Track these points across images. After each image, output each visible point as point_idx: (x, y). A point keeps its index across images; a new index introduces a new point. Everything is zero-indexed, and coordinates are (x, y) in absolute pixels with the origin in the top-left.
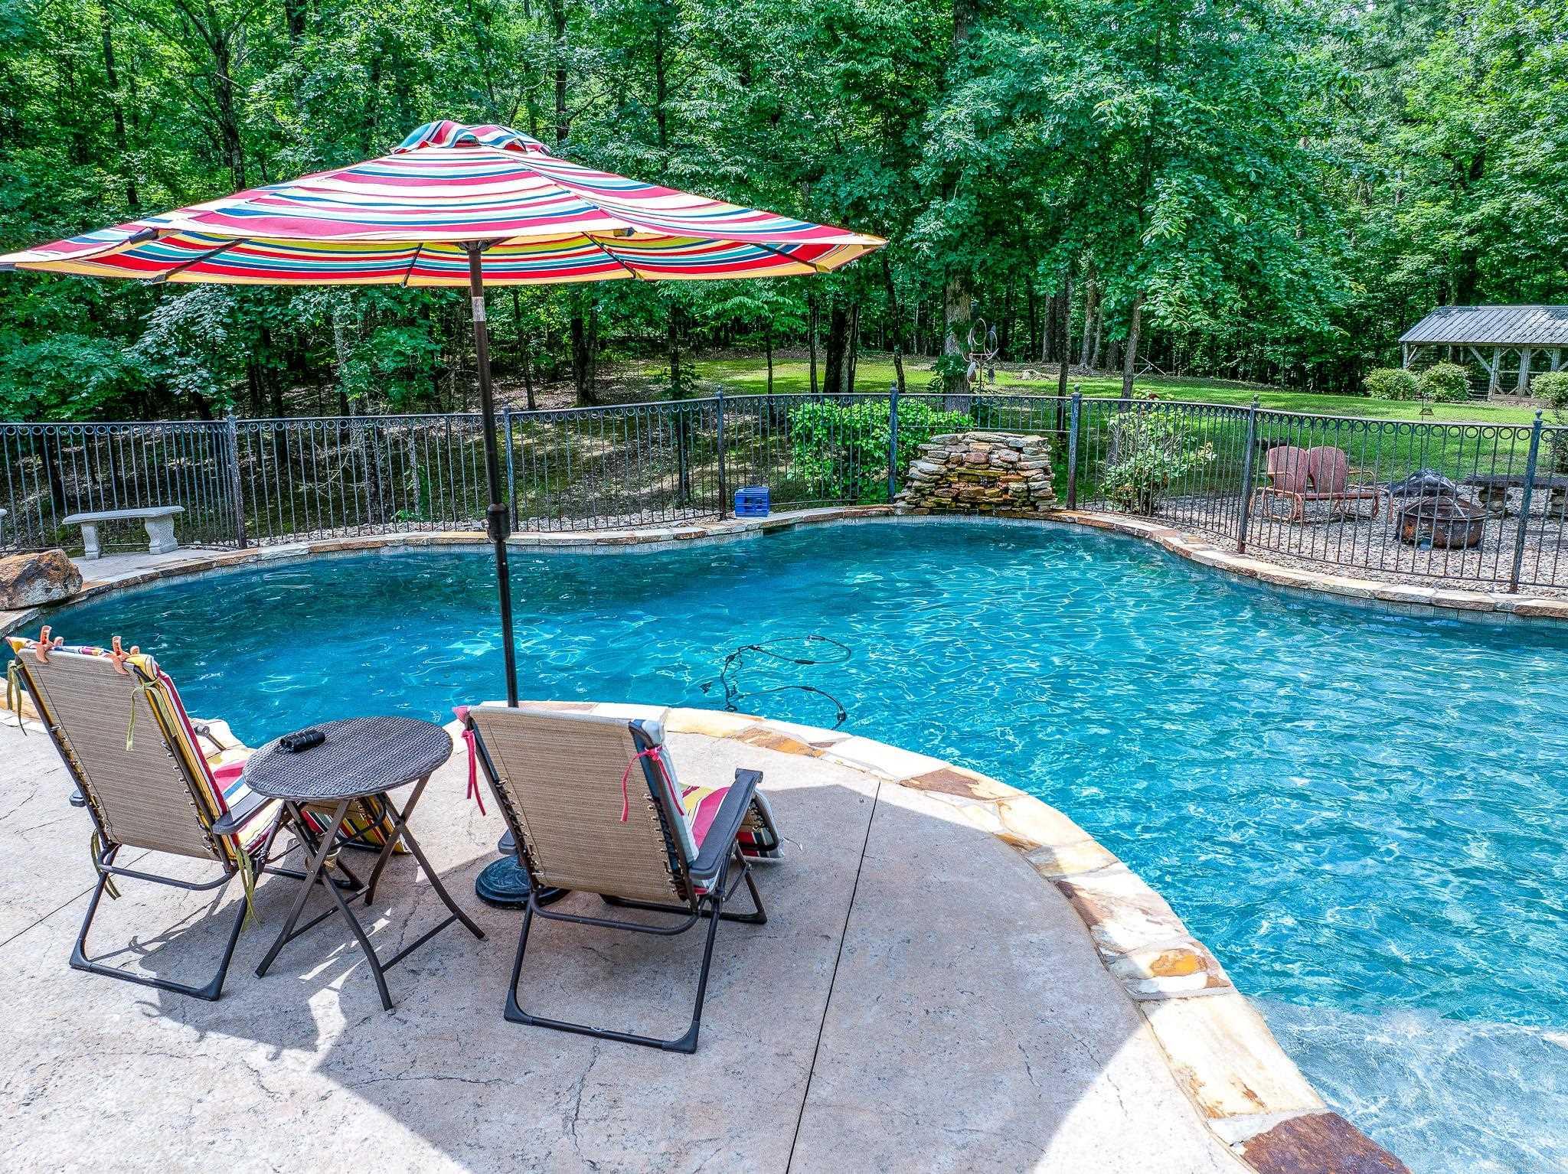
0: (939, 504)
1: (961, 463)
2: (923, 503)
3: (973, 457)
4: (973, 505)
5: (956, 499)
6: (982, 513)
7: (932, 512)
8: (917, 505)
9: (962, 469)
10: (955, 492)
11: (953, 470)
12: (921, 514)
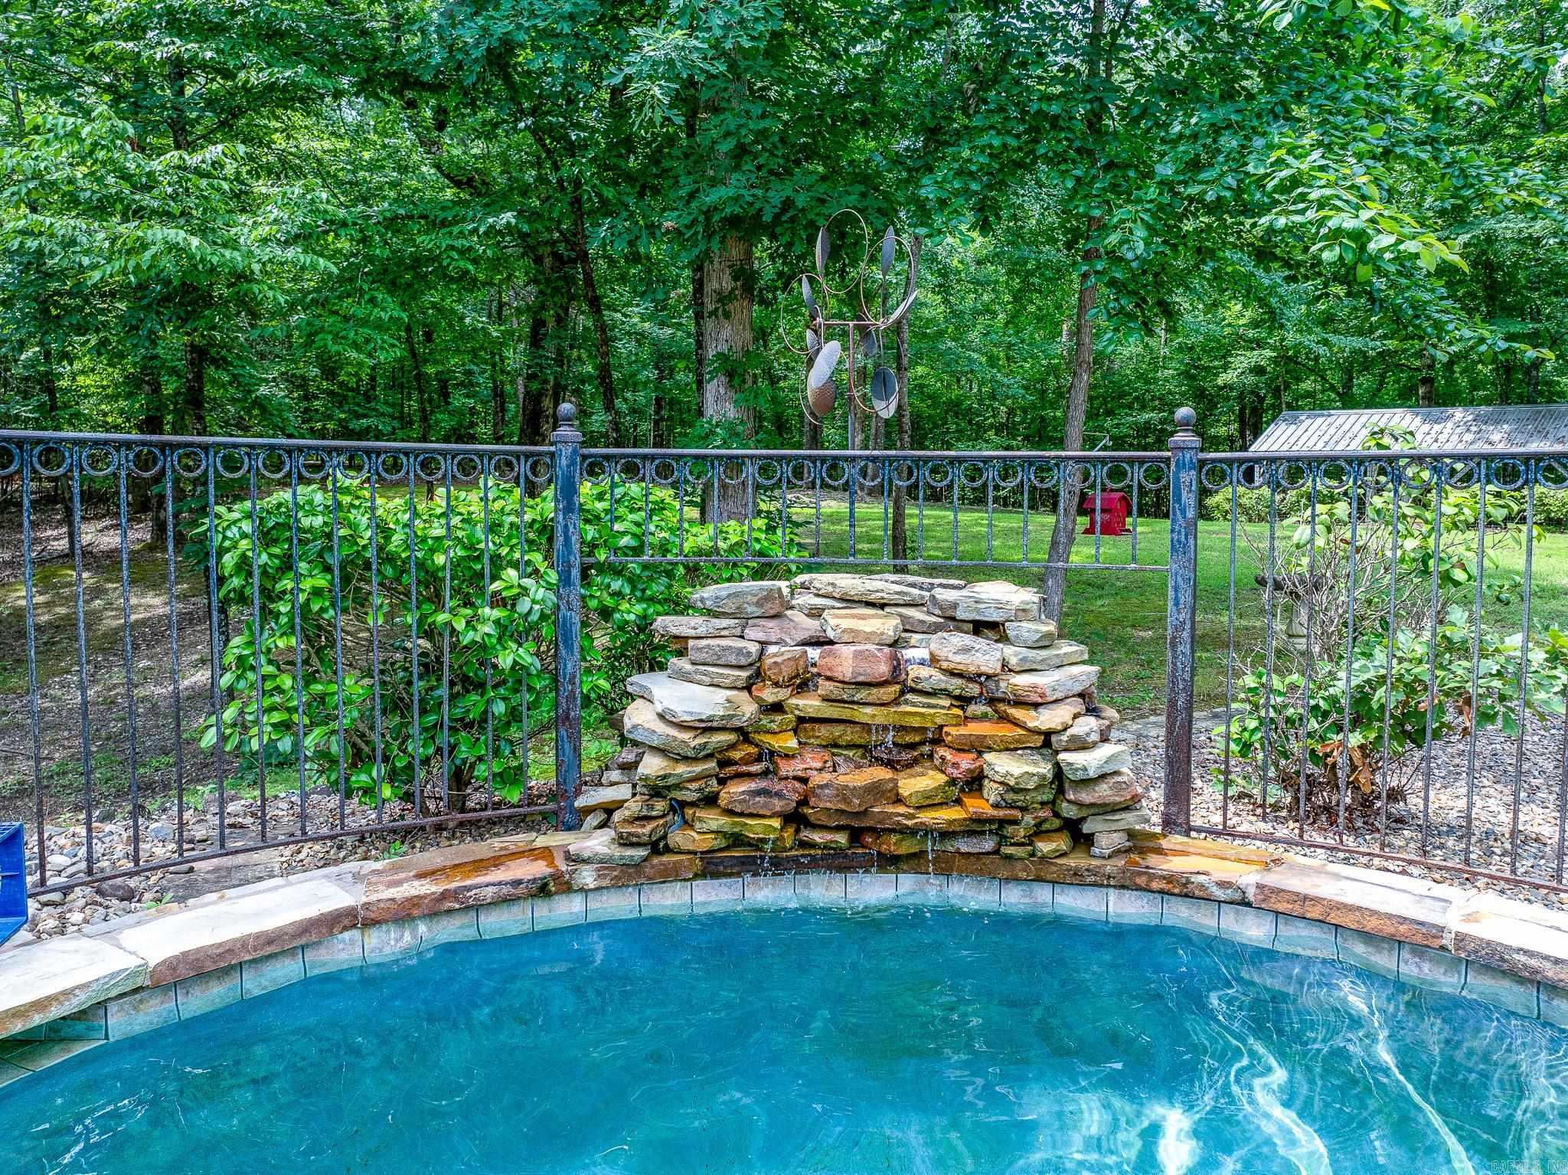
0: (737, 840)
1: (802, 684)
2: (677, 838)
3: (845, 662)
4: (856, 835)
5: (795, 818)
6: (890, 862)
7: (711, 867)
8: (658, 847)
9: (809, 704)
10: (792, 792)
11: (777, 708)
12: (670, 875)
